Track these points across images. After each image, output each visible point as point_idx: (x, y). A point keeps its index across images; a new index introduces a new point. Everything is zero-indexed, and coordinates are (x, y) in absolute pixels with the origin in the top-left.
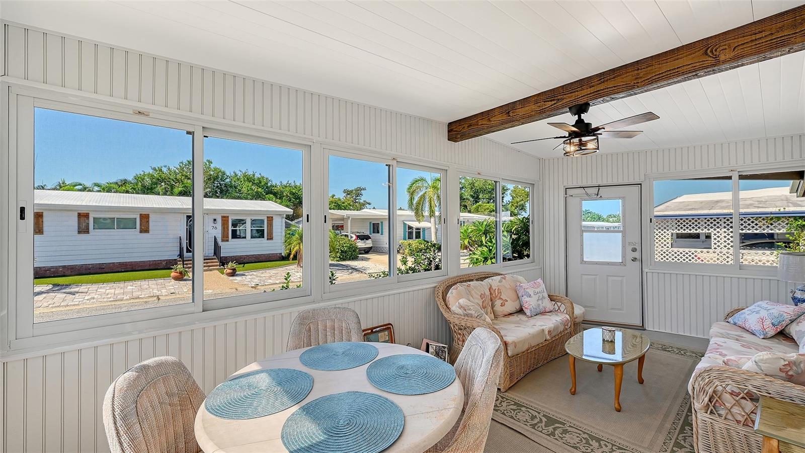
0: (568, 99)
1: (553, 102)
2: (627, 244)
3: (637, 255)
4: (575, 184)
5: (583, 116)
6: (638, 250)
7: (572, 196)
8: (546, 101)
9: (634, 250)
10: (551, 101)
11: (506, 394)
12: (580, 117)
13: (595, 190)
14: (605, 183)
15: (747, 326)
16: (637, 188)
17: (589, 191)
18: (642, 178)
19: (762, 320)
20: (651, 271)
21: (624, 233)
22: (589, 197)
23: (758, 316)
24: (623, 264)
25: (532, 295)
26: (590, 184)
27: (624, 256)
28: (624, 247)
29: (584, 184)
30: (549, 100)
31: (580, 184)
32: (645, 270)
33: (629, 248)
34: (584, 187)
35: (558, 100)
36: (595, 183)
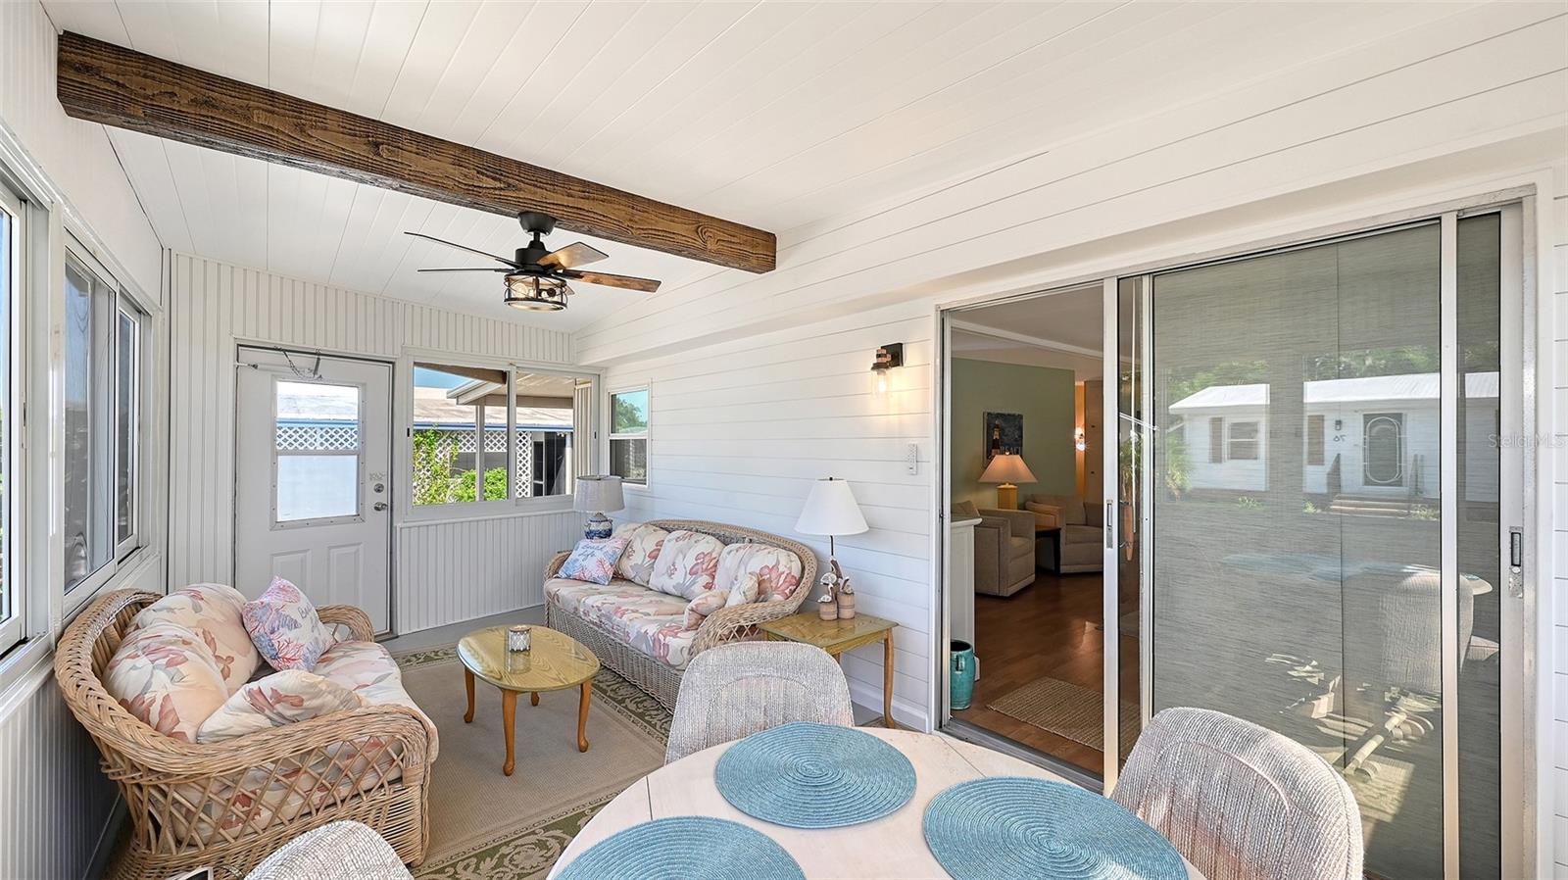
0: (528, 194)
1: (498, 185)
2: (368, 477)
3: (383, 498)
4: (263, 339)
5: (543, 238)
6: (385, 487)
7: (255, 366)
8: (483, 174)
9: (379, 489)
10: (494, 179)
11: (432, 860)
12: (537, 236)
13: (311, 361)
14: (330, 348)
15: (587, 575)
16: (385, 369)
17: (297, 359)
18: (398, 350)
19: (601, 563)
20: (408, 524)
21: (360, 454)
22: (296, 374)
23: (595, 559)
24: (358, 517)
25: (300, 620)
26: (298, 344)
27: (360, 503)
28: (360, 484)
29: (286, 343)
30: (488, 173)
31: (276, 341)
32: (398, 524)
33: (371, 486)
34: (285, 351)
35: (509, 185)
36: (310, 346)
